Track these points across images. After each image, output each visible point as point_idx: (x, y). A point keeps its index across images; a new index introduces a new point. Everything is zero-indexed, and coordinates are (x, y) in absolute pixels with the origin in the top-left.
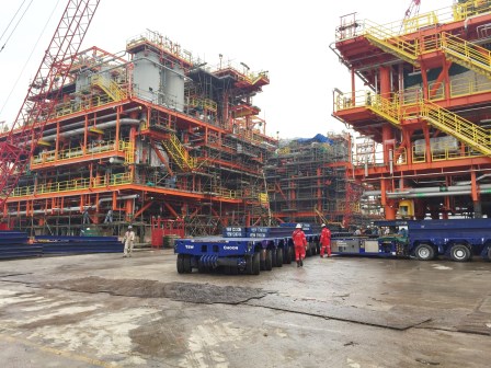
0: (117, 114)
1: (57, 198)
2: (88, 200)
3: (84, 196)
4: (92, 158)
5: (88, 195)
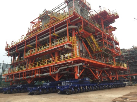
0: (67, 24)
1: (37, 69)
2: (53, 69)
3: (51, 66)
4: (55, 48)
5: (53, 66)
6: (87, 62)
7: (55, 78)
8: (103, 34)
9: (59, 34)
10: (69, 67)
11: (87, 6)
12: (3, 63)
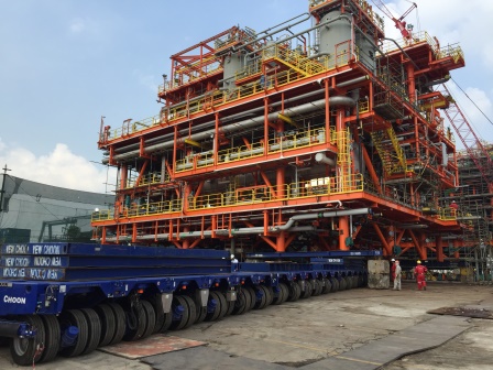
0: (326, 90)
1: (220, 216)
2: (276, 216)
3: (270, 211)
4: (282, 157)
5: (276, 210)
6: (379, 205)
7: (275, 242)
8: (419, 121)
9: (293, 116)
10: (326, 215)
11: (374, 27)
12: (5, 175)
